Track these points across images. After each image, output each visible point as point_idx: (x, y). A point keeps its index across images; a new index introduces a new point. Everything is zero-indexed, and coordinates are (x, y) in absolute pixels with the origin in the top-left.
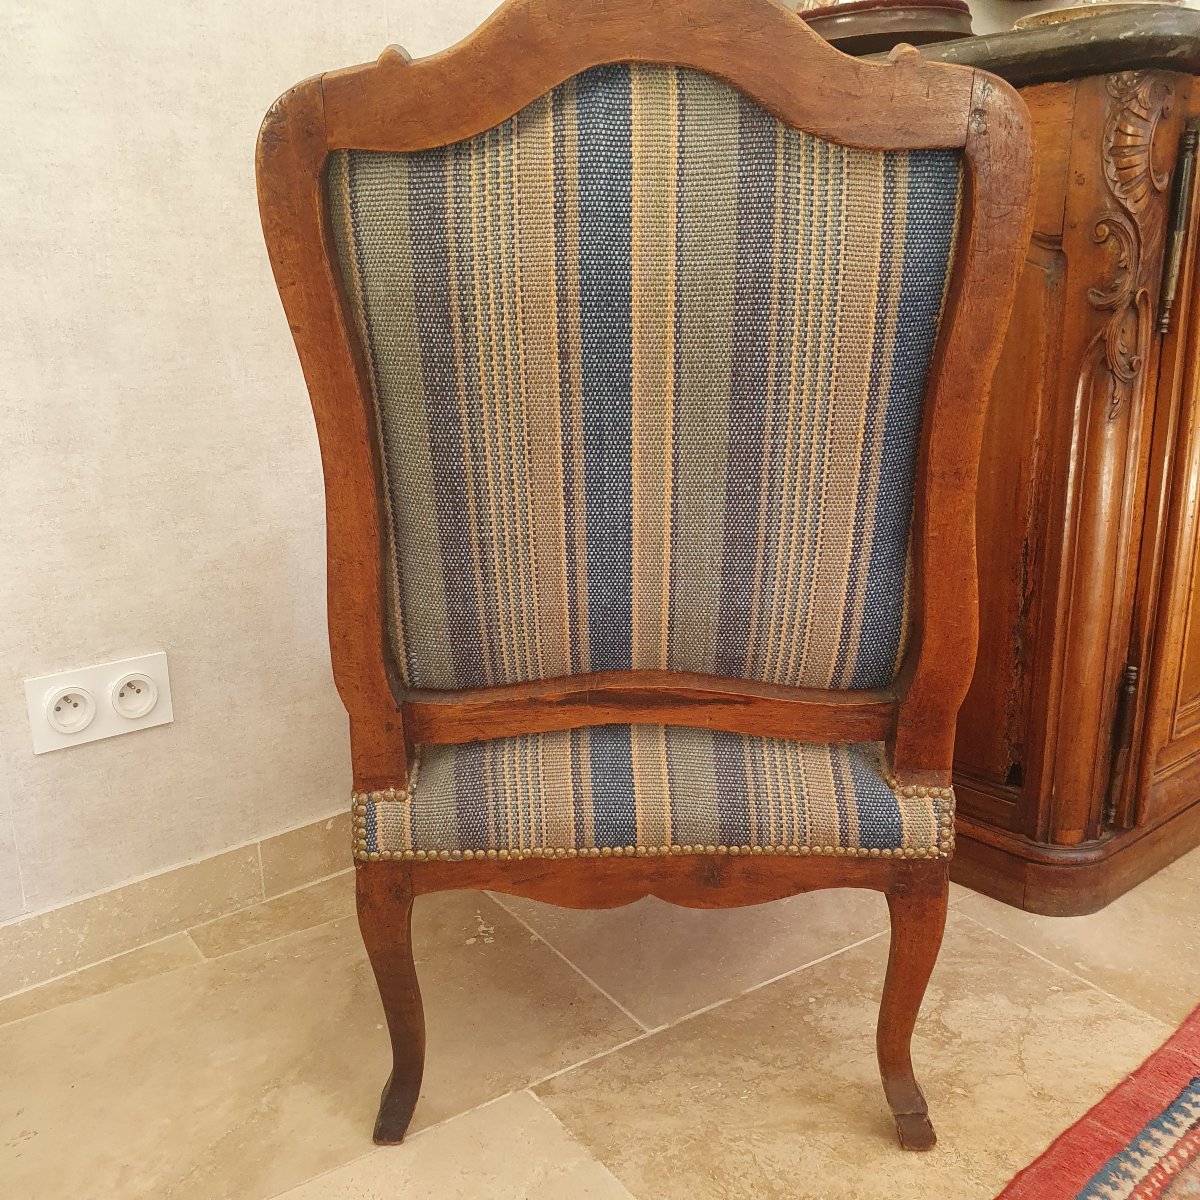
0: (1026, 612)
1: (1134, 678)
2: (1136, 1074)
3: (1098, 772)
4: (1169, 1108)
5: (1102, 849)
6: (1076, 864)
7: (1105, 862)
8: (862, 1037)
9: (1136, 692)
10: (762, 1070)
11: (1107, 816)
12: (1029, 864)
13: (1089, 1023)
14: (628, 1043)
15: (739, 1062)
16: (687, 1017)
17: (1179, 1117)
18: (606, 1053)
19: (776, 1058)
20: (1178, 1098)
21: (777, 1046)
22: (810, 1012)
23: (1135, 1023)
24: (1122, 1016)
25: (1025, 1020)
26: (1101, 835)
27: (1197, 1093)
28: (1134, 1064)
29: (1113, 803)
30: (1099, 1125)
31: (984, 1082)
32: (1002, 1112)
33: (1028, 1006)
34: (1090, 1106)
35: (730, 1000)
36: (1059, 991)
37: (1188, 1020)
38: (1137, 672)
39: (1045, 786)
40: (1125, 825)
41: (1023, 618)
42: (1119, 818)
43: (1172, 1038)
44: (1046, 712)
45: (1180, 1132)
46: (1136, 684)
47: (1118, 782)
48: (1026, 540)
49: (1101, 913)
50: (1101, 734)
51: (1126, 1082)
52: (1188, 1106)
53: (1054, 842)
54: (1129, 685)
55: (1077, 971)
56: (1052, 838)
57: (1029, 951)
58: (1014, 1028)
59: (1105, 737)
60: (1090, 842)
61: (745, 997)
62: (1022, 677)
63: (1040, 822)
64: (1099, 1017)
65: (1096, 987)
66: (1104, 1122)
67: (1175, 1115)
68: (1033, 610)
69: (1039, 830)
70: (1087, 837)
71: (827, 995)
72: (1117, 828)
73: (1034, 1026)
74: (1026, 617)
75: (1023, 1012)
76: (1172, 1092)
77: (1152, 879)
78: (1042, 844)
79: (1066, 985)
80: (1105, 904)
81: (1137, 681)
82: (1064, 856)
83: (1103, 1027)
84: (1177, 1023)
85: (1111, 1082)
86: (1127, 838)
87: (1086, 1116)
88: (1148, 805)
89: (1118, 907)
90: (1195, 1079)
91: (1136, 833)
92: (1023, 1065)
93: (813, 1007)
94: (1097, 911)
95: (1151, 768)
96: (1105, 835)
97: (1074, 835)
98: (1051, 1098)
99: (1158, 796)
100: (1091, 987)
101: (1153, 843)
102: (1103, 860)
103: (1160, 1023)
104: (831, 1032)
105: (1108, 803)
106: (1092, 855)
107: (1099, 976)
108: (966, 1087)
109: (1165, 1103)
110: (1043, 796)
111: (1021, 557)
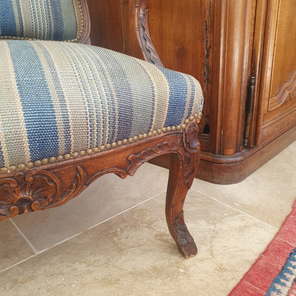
0: (208, 56)
1: (254, 82)
2: (265, 253)
3: (240, 123)
4: (282, 270)
5: (243, 156)
6: (233, 162)
7: (244, 161)
8: (139, 246)
9: (254, 89)
10: (87, 269)
11: (244, 143)
12: (213, 164)
13: (241, 230)
14: (24, 260)
15: (77, 265)
16: (59, 243)
17: (288, 275)
18: (11, 267)
19: (95, 262)
20: (286, 264)
21: (97, 254)
22: (117, 235)
23: (261, 227)
24: (255, 225)
25: (214, 231)
26: (242, 151)
27: (294, 260)
28: (262, 248)
29: (247, 137)
30: (250, 284)
31: (194, 265)
32: (202, 280)
33: (214, 224)
34: (244, 273)
35: (82, 233)
36: (228, 216)
37: (284, 224)
38: (255, 79)
39: (218, 131)
40: (251, 146)
41: (207, 59)
42: (249, 143)
43: (278, 233)
44: (217, 99)
45: (289, 284)
46: (254, 85)
47: (248, 128)
48: (206, 22)
49: (243, 182)
50: (241, 107)
51: (260, 258)
52: (291, 268)
53: (223, 154)
54: (252, 85)
55: (235, 206)
56: (222, 153)
57: (215, 199)
58: (208, 235)
59: (243, 108)
60: (237, 153)
61: (88, 231)
62: (207, 86)
63: (217, 147)
64: (245, 226)
65: (243, 213)
66: (252, 282)
67: (285, 274)
68: (211, 54)
69: (217, 150)
70: (236, 151)
71: (126, 227)
72: (248, 147)
73: (217, 233)
74: (208, 58)
75: (212, 227)
76: (282, 261)
77: (261, 168)
78: (218, 156)
79: (230, 213)
80: (244, 178)
81: (255, 83)
82: (227, 159)
83: (247, 231)
84: (279, 225)
85: (253, 258)
86: (252, 151)
87: (242, 280)
88: (260, 137)
89: (250, 179)
90: (291, 253)
91: (255, 150)
92: (213, 253)
93: (119, 233)
94: (241, 181)
95: (261, 122)
96: (243, 151)
97: (231, 151)
98: (226, 270)
99: (264, 133)
100: (240, 213)
101: (261, 154)
102: (243, 160)
103: (271, 226)
104: (124, 245)
105: (244, 137)
106: (239, 159)
107: (245, 208)
108: (185, 269)
109: (280, 268)
110: (218, 135)
111: (204, 31)
